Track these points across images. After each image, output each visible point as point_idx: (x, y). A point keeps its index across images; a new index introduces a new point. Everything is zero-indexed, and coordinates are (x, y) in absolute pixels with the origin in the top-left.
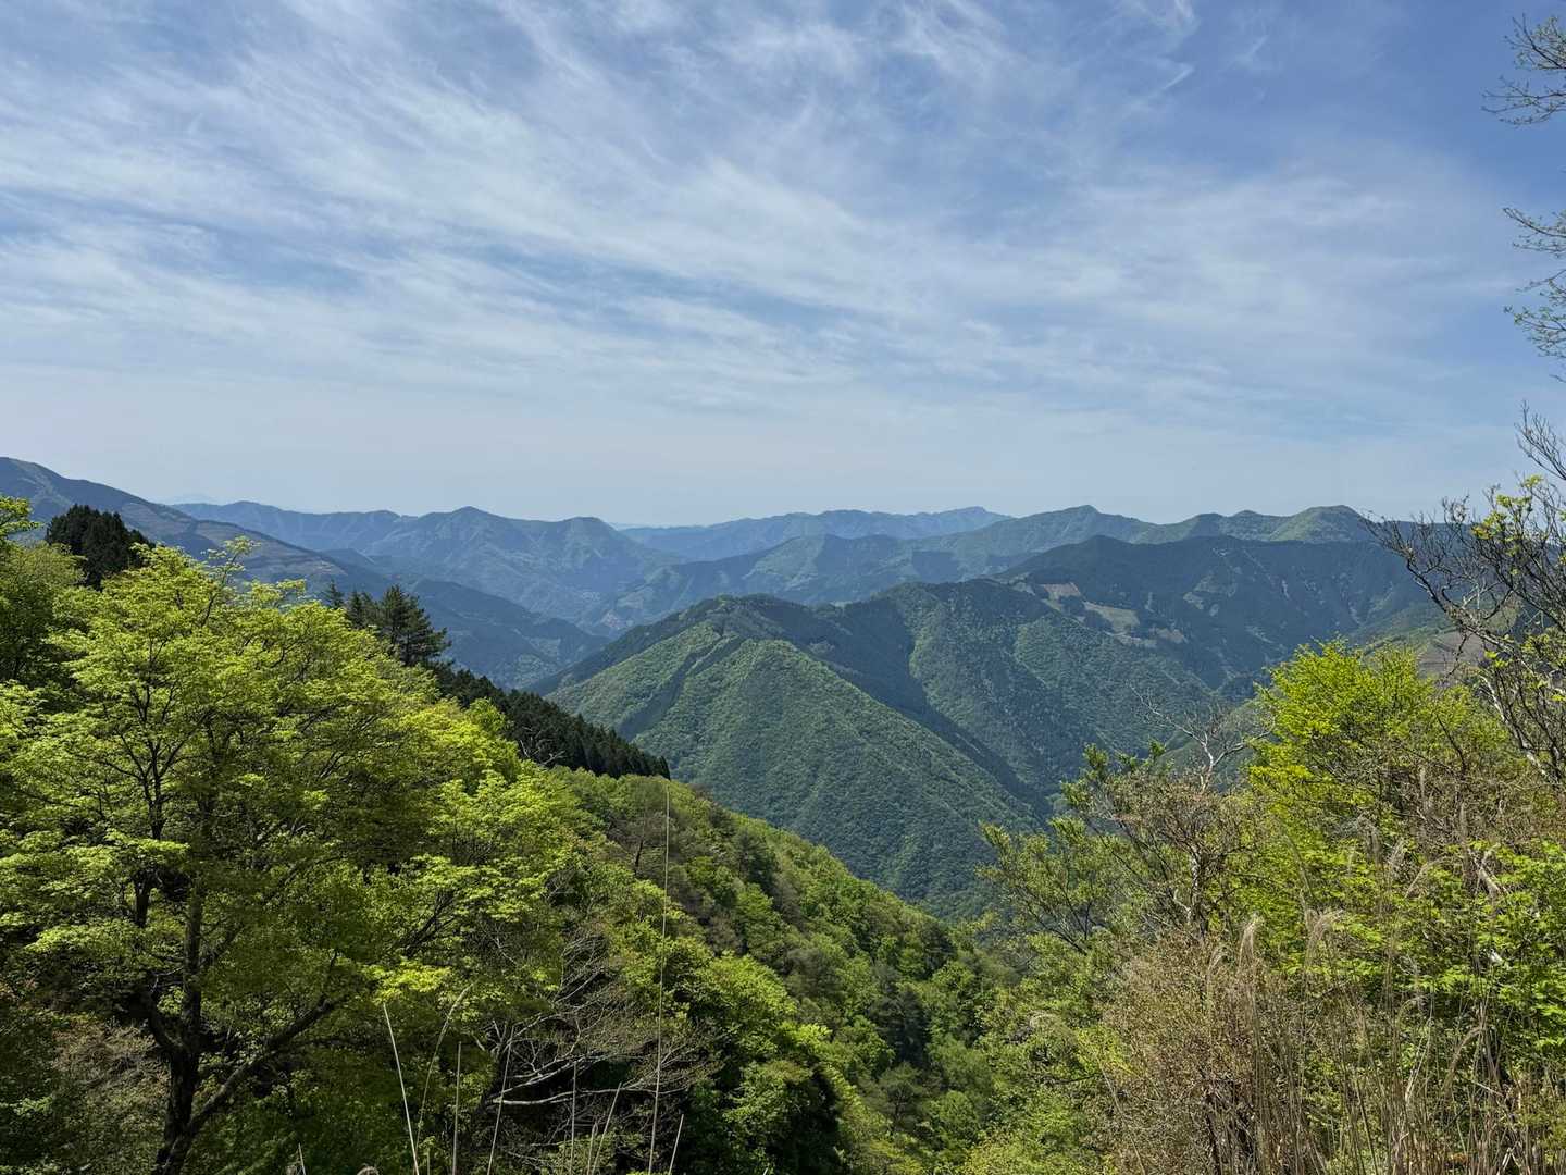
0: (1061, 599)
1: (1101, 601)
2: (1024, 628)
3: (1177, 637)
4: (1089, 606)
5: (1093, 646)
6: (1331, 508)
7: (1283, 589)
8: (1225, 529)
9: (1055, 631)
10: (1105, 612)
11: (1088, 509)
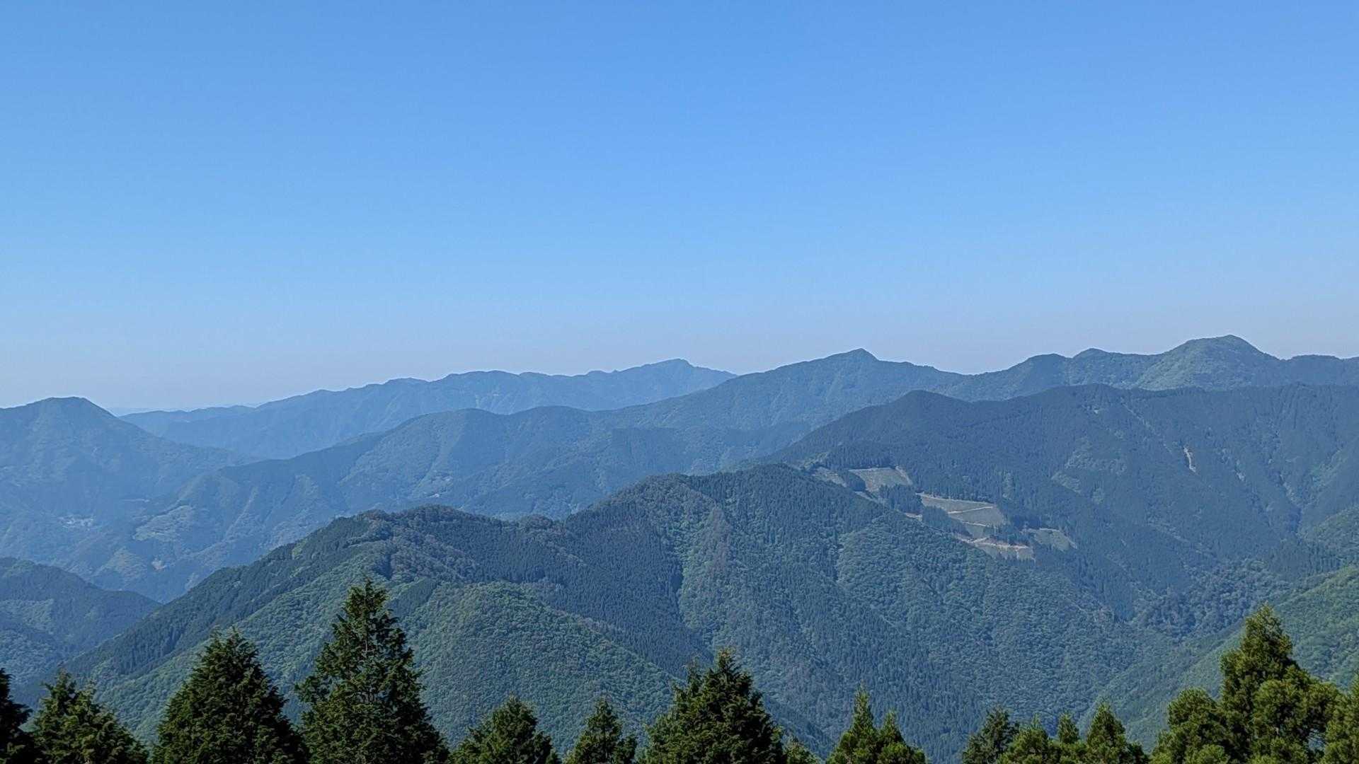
0: (884, 491)
1: (941, 491)
2: (847, 539)
3: (1061, 541)
4: (928, 500)
5: (955, 562)
6: (1217, 340)
7: (1187, 460)
8: (1071, 378)
9: (896, 542)
10: (952, 508)
11: (862, 355)
